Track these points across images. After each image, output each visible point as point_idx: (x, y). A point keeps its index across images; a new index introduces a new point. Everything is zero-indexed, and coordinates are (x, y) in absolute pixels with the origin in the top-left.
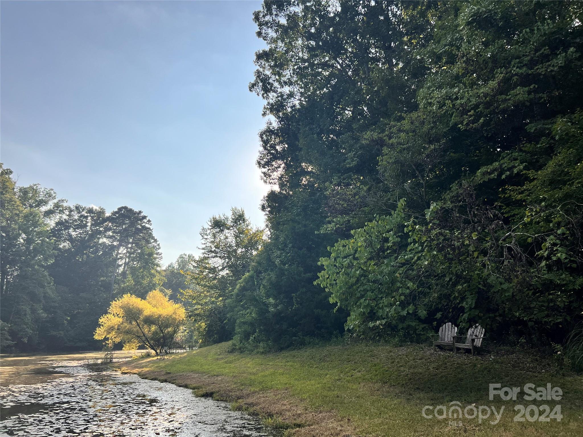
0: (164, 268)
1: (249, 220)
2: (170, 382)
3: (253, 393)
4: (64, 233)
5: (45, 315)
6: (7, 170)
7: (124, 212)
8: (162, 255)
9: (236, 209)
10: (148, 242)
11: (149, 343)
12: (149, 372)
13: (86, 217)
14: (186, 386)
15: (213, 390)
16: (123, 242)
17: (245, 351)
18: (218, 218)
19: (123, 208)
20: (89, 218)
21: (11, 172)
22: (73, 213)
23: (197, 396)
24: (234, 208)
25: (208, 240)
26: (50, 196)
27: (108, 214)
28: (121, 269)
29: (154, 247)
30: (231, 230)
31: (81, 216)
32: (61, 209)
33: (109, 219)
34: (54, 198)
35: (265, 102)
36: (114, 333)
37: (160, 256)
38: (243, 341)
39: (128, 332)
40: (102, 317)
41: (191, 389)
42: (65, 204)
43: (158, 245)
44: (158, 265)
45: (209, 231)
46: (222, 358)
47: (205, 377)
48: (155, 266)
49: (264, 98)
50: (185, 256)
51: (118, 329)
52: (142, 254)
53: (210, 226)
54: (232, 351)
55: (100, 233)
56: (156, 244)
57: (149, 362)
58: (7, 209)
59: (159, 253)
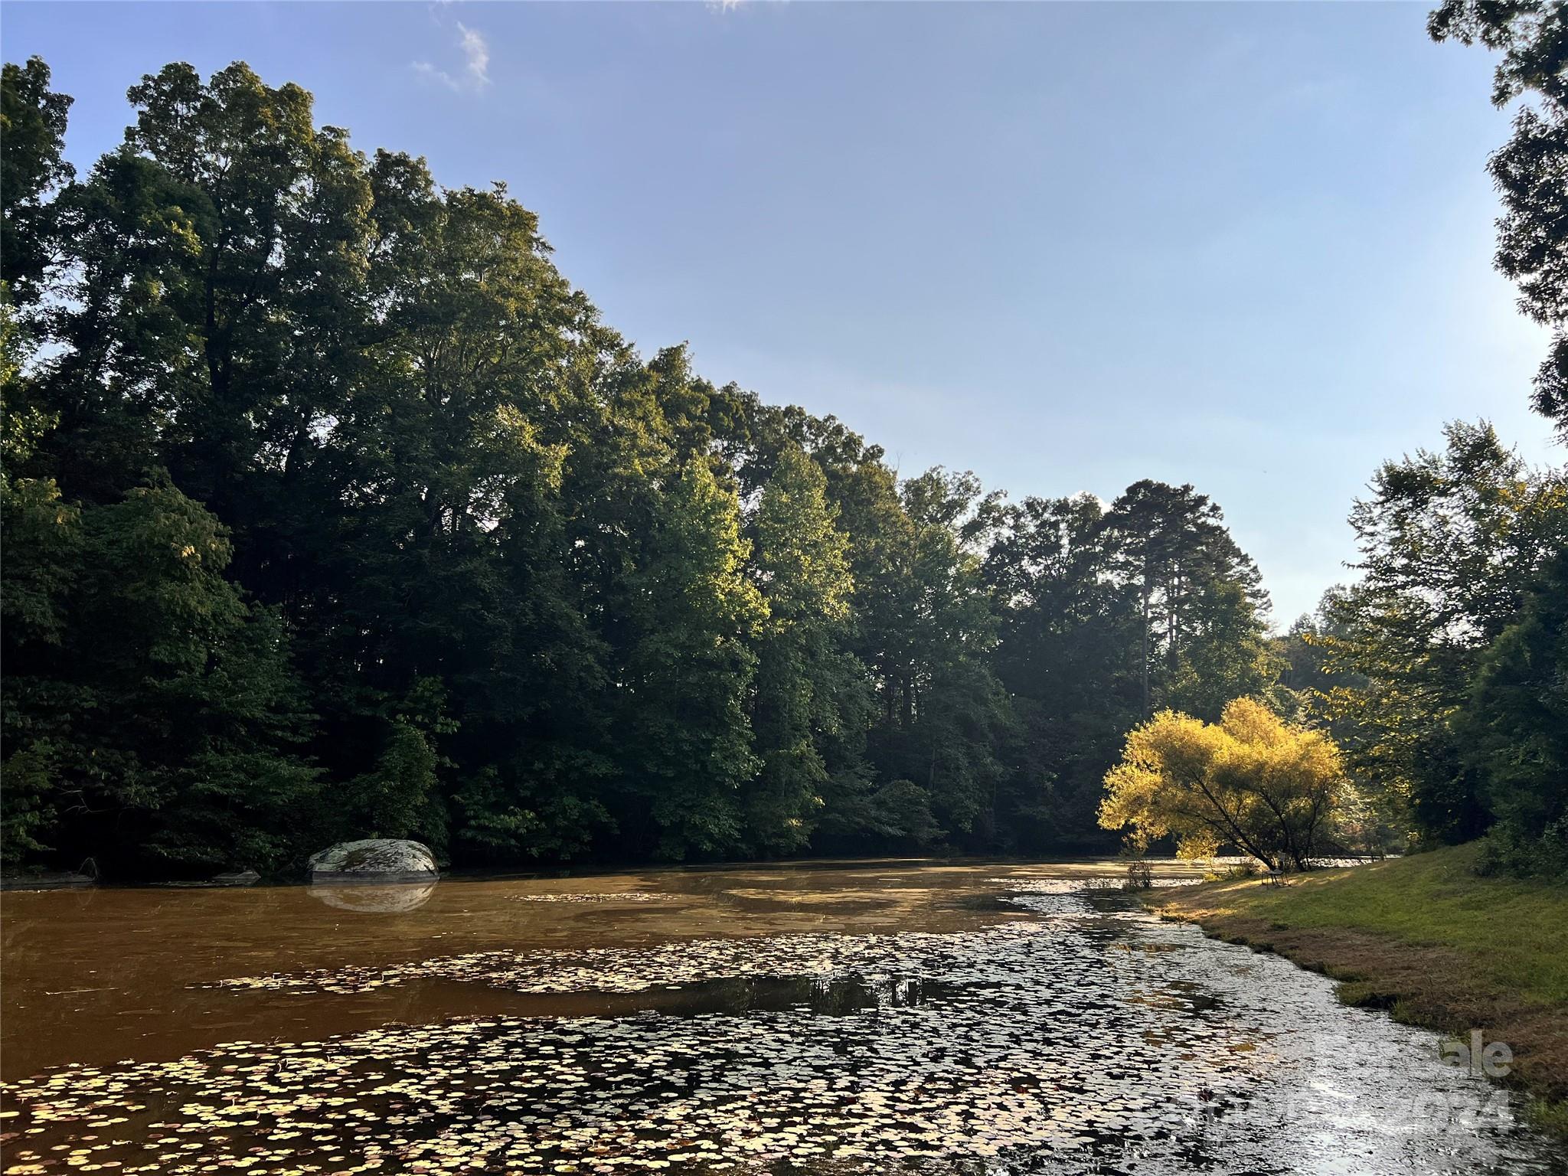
0: (1283, 631)
1: (1516, 455)
2: (1280, 954)
3: (1529, 1011)
4: (1011, 571)
5: (998, 769)
6: (873, 447)
7: (1145, 496)
8: (1269, 596)
9: (1459, 426)
10: (1223, 567)
11: (1246, 841)
12: (1233, 921)
13: (1055, 525)
14: (1321, 970)
15: (1398, 990)
16: (1155, 575)
17: (1531, 873)
18: (1400, 465)
19: (1138, 485)
20: (1063, 526)
21: (881, 451)
22: (1022, 520)
23: (1345, 1002)
24: (1452, 424)
25: (1379, 537)
26: (968, 489)
27: (1106, 507)
28: (1165, 644)
29: (1243, 578)
30: (1453, 494)
31: (1043, 524)
32: (997, 515)
33: (1111, 520)
34: (978, 492)
35: (1500, 54)
36: (1146, 813)
37: (1265, 600)
38: (1523, 842)
39: (1182, 811)
40: (1109, 773)
41: (1336, 978)
42: (1003, 503)
43: (1255, 570)
44: (1261, 627)
45: (1377, 511)
46: (1454, 893)
47: (1387, 946)
48: (1251, 630)
49: (1491, 43)
50: (1341, 592)
51: (1155, 803)
52: (1209, 599)
53: (1381, 494)
54: (1489, 870)
55: (1094, 558)
56: (1246, 570)
57: (1237, 891)
58: (885, 535)
59: (1259, 591)
